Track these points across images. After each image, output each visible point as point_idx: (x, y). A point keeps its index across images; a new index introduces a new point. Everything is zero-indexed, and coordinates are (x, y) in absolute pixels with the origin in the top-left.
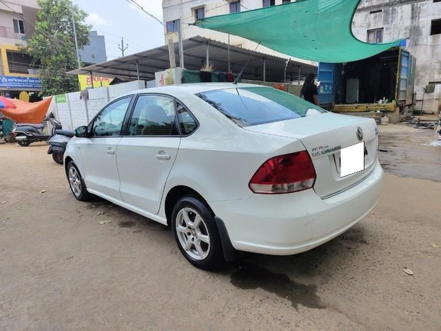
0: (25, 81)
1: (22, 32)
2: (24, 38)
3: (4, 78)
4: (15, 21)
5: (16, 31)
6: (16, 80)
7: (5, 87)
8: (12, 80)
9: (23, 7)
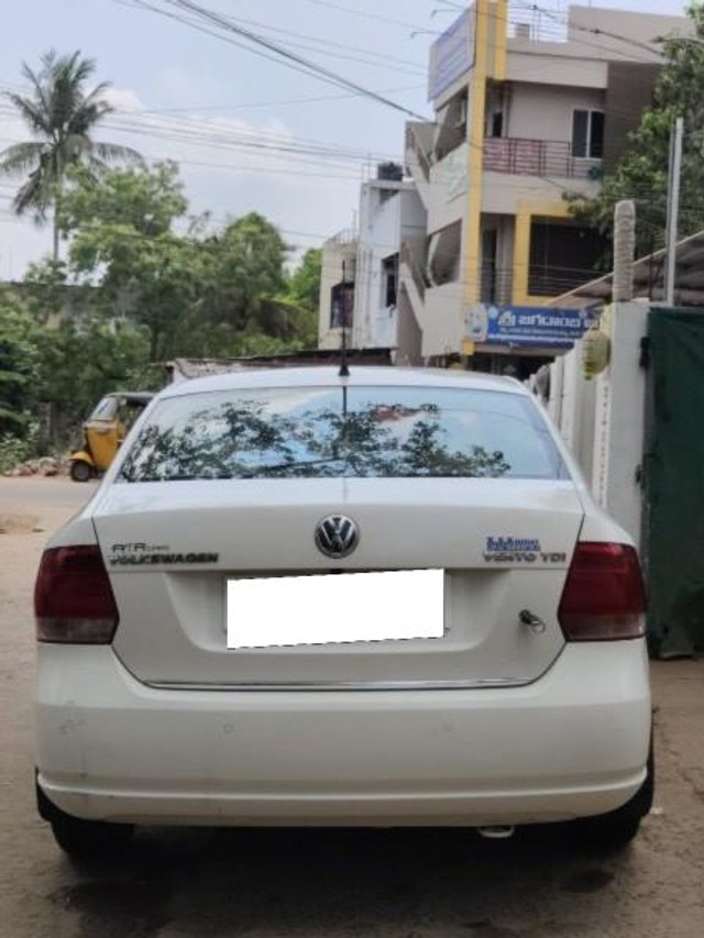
0: (570, 323)
1: (596, 152)
2: (595, 174)
3: (508, 314)
4: (579, 117)
5: (578, 150)
6: (542, 321)
7: (505, 343)
8: (531, 320)
9: (615, 68)
